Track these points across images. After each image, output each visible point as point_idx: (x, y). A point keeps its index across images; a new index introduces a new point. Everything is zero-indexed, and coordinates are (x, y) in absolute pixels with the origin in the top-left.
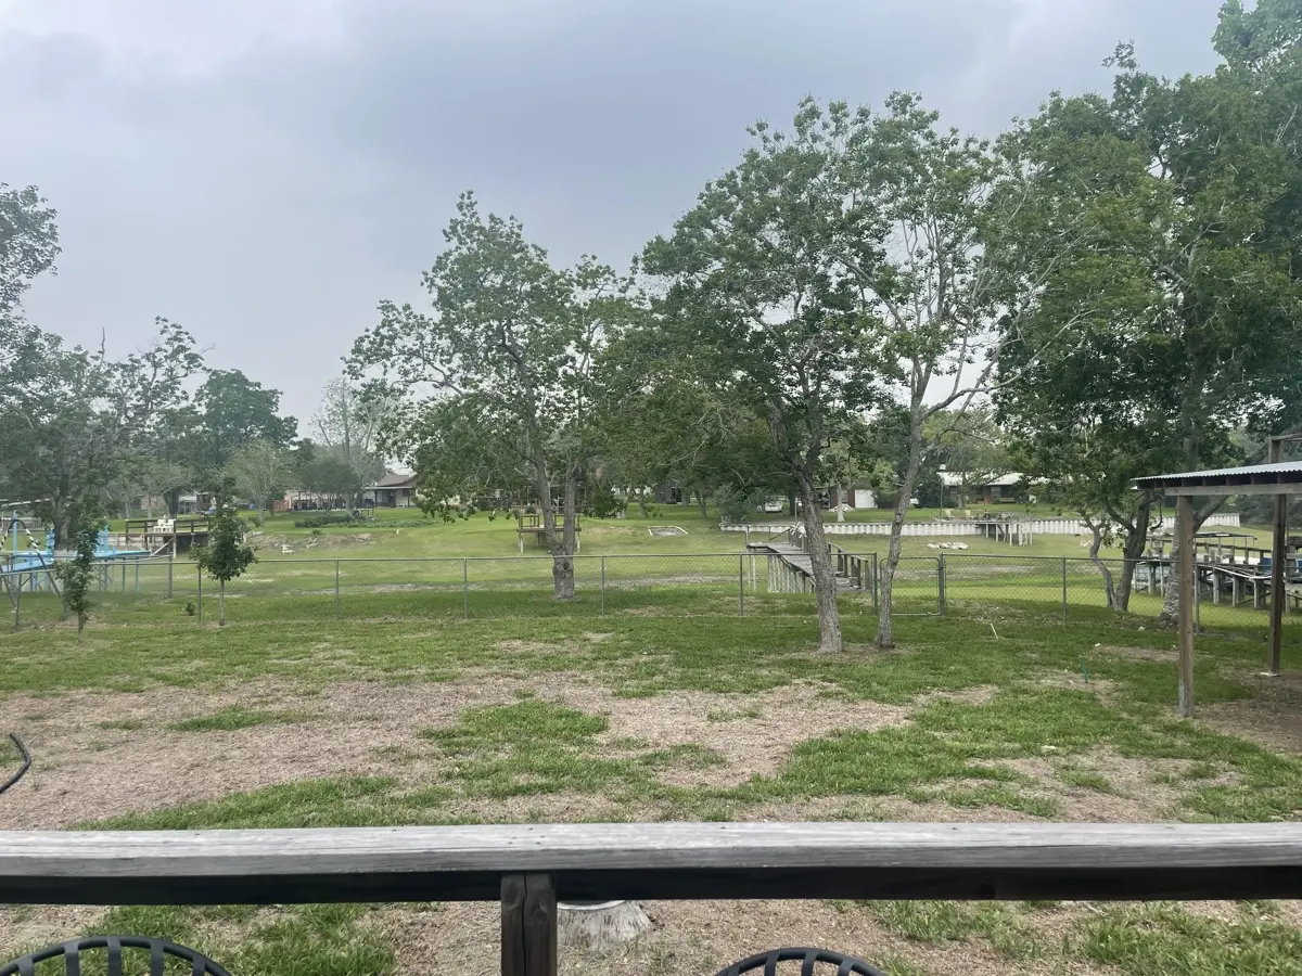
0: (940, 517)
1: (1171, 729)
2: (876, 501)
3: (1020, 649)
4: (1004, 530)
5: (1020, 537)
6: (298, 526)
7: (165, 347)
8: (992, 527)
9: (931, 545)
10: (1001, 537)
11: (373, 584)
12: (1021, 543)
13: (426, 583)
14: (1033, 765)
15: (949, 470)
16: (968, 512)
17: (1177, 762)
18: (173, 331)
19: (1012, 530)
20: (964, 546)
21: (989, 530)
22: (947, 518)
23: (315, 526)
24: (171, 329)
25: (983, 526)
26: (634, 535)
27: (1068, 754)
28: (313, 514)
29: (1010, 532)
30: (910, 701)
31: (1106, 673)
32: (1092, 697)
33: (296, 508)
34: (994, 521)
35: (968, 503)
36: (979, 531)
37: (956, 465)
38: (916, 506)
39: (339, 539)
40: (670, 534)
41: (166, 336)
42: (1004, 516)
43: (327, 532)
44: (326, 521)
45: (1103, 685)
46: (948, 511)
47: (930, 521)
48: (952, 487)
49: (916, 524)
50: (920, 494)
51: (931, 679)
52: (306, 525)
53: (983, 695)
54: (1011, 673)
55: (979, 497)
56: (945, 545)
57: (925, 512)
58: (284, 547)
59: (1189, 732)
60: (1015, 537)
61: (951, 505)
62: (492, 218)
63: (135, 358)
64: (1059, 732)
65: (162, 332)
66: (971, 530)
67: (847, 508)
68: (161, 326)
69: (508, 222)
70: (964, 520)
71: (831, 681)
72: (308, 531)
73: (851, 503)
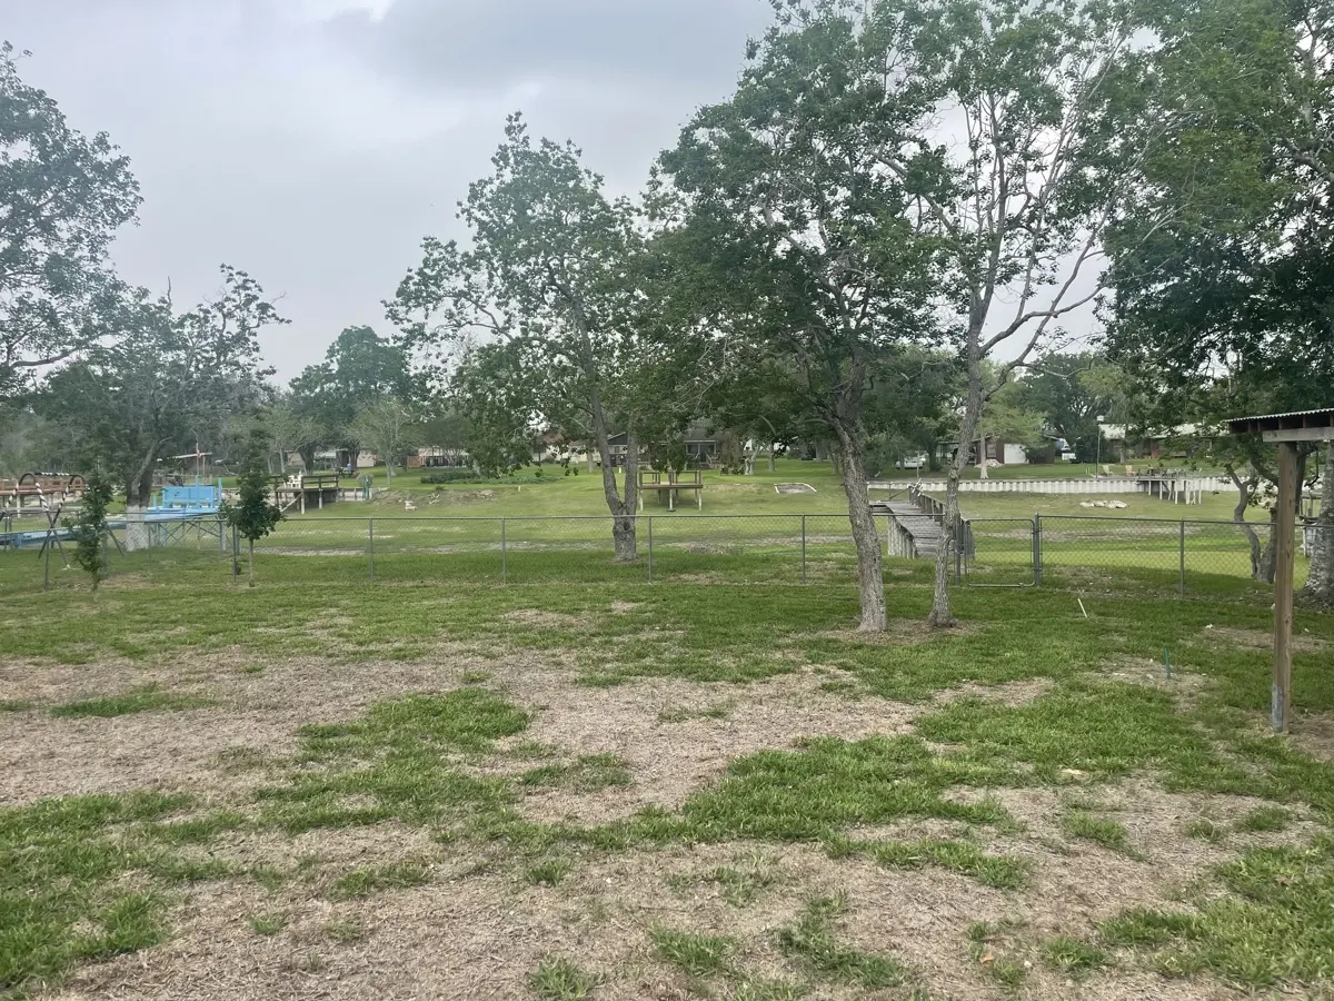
0: (1095, 473)
1: (1251, 750)
2: (1028, 456)
3: (1107, 631)
4: (1170, 487)
5: (1188, 495)
6: (424, 482)
7: (234, 296)
8: (1156, 483)
9: (1084, 504)
10: (1165, 494)
11: (489, 542)
12: (1188, 502)
13: (542, 541)
14: (1035, 799)
15: (1107, 422)
16: (1129, 468)
17: (1239, 801)
18: (239, 280)
19: (1178, 487)
20: (1122, 505)
21: (1152, 486)
22: (1105, 474)
23: (441, 482)
24: (236, 277)
25: (1145, 483)
26: (759, 492)
27: (1092, 784)
28: (440, 471)
29: (1176, 490)
30: (929, 698)
31: (1201, 665)
32: (1167, 701)
33: (428, 463)
34: (1158, 477)
35: (1133, 457)
36: (1141, 489)
37: (1118, 416)
38: (1073, 461)
39: (461, 495)
40: (797, 491)
41: (233, 284)
42: (1169, 471)
43: (450, 488)
44: (451, 478)
45: (1193, 680)
46: (1106, 467)
47: (1084, 477)
48: (1113, 441)
49: (1069, 480)
50: (1078, 448)
51: (974, 669)
52: (431, 482)
53: (1026, 693)
54: (1077, 664)
55: (1146, 451)
56: (1101, 504)
57: (1082, 467)
58: (407, 503)
59: (1276, 755)
60: (1181, 495)
61: (1113, 460)
62: (546, 143)
63: (204, 307)
64: (1096, 749)
65: (228, 281)
66: (1132, 487)
67: (994, 463)
68: (226, 273)
69: (564, 148)
70: (1124, 477)
71: (848, 669)
72: (432, 487)
73: (1000, 457)
